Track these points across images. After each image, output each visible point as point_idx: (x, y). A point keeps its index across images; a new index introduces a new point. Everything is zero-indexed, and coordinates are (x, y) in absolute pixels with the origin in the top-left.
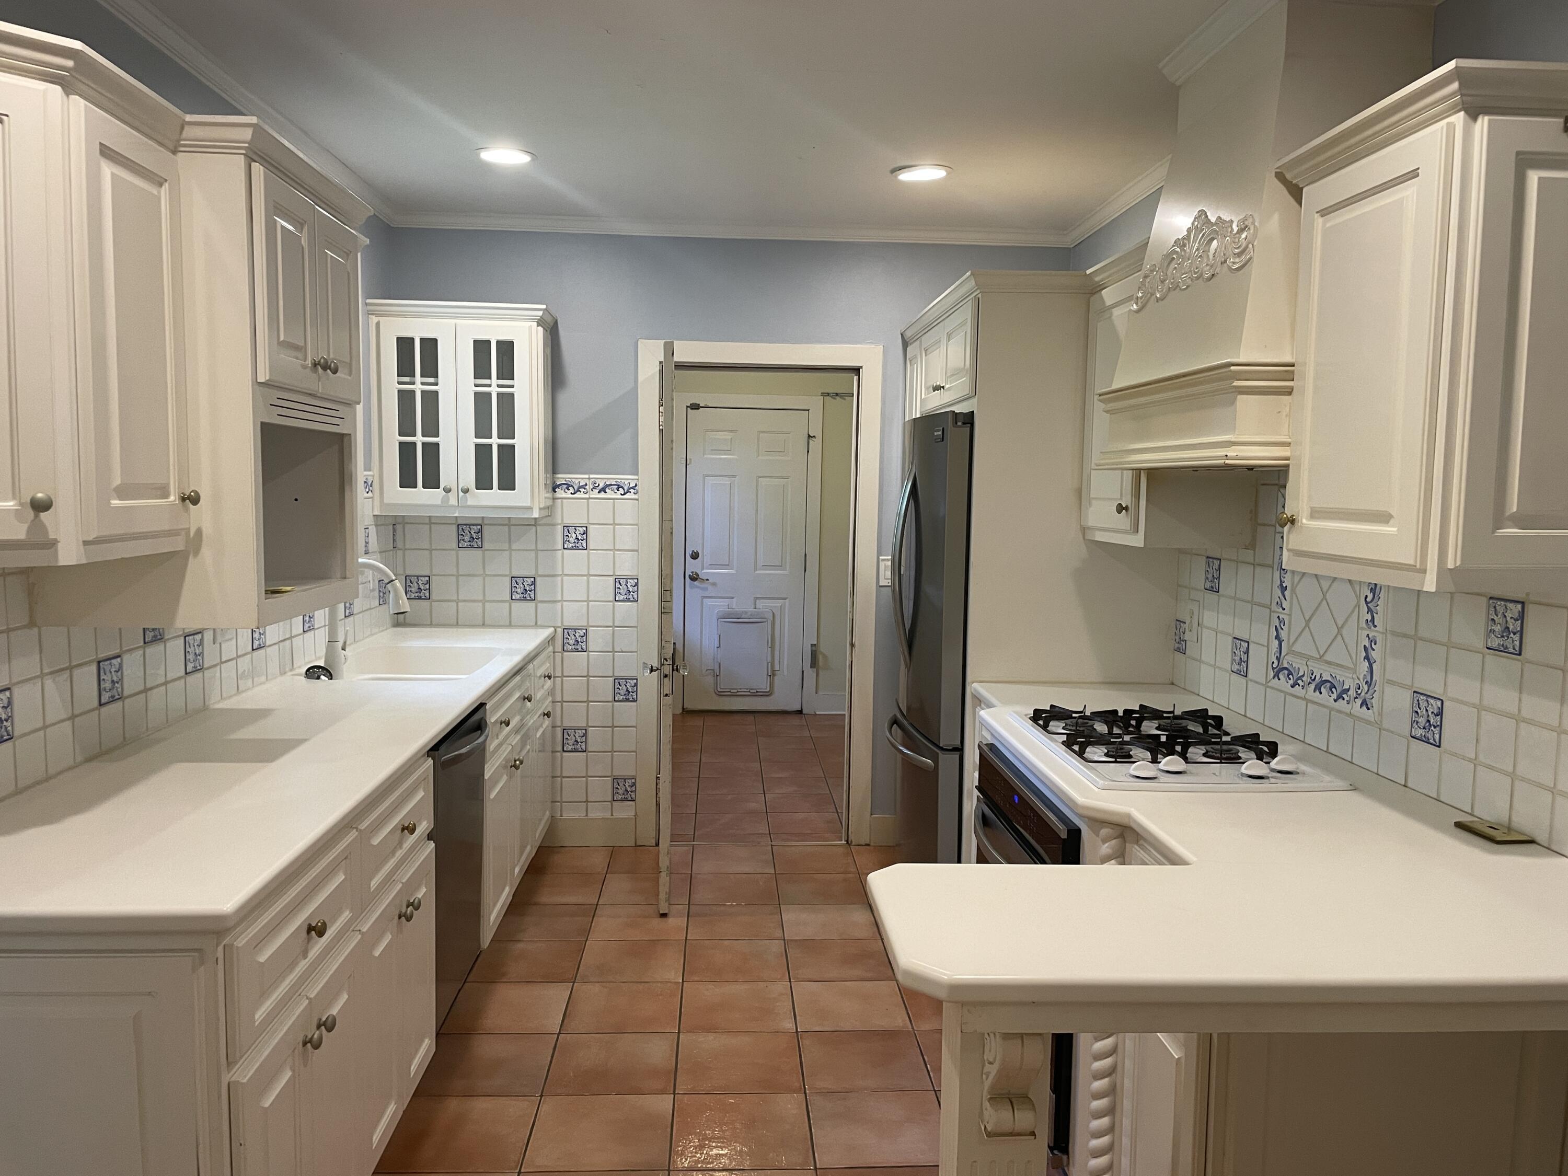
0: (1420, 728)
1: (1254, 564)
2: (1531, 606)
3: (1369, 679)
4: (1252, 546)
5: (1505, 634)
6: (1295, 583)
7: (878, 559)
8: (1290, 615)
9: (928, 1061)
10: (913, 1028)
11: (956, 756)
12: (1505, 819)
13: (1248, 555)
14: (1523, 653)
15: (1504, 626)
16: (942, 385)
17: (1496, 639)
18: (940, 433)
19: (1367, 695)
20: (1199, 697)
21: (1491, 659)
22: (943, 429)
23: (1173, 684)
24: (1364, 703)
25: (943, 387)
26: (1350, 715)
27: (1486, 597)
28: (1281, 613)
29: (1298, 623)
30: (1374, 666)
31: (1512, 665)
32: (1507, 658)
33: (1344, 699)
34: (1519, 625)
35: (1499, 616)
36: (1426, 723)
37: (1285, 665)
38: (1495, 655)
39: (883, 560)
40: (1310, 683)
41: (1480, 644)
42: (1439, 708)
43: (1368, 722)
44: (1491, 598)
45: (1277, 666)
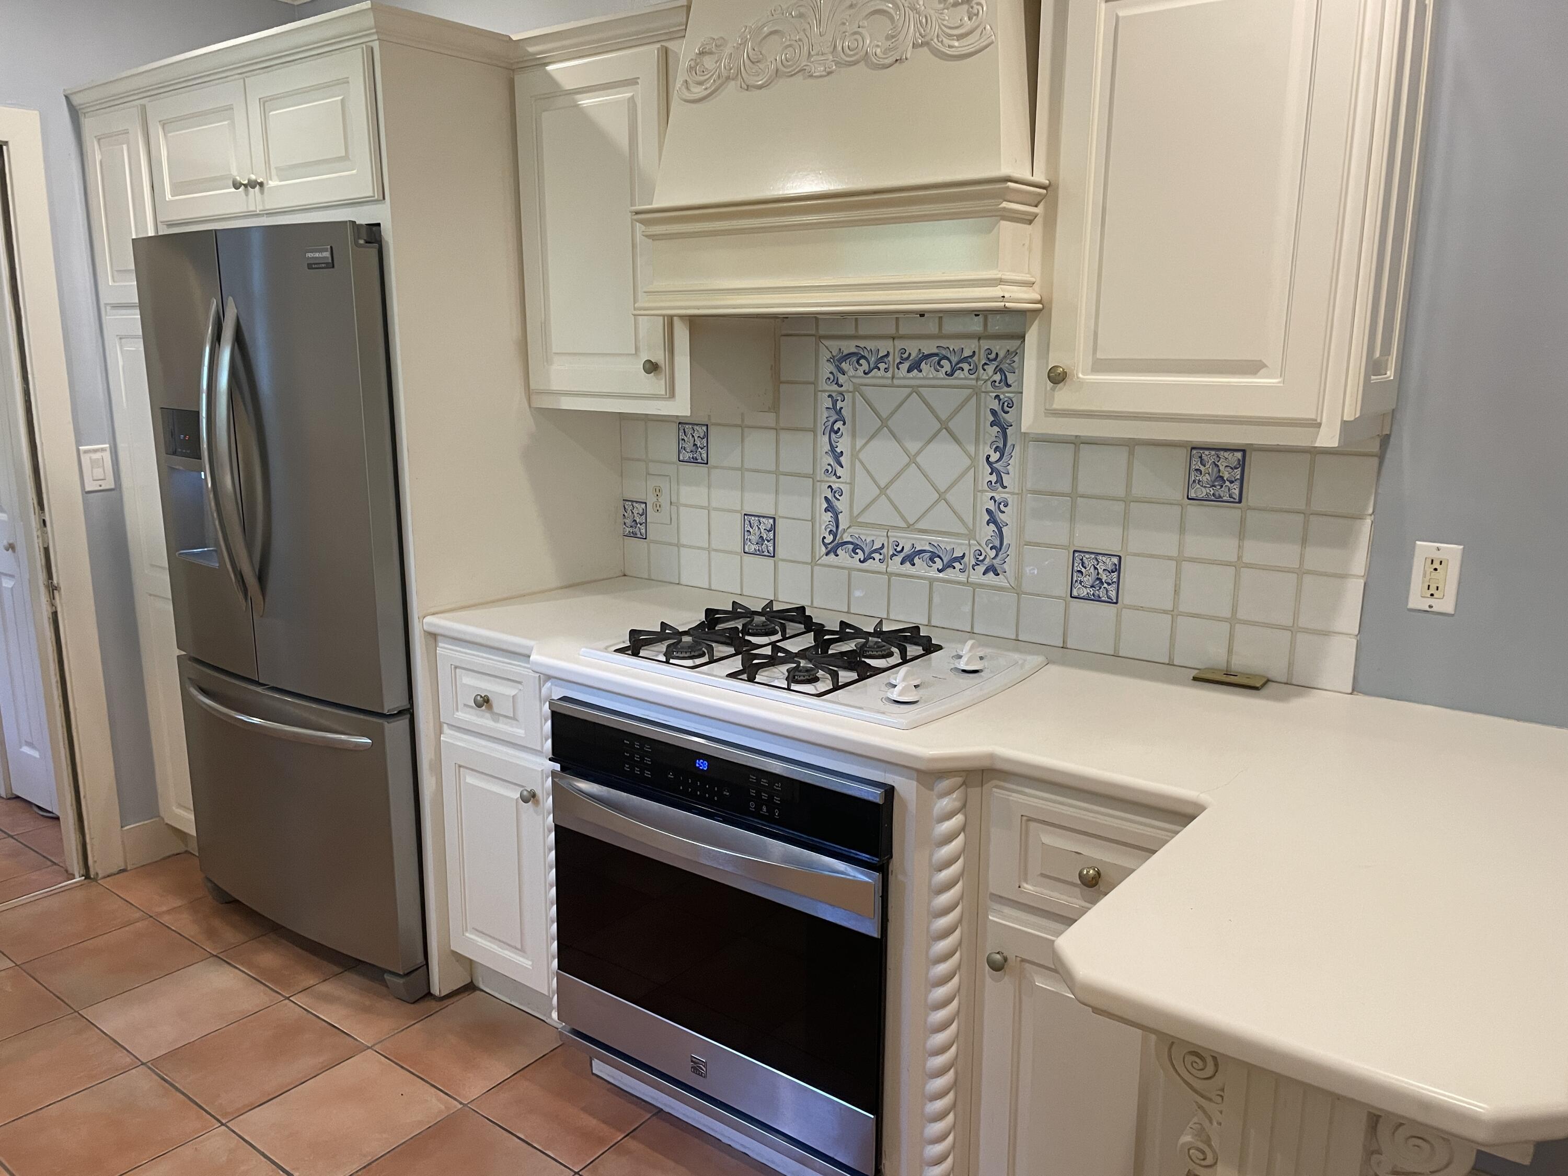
0: (1086, 587)
1: (776, 429)
2: (1254, 453)
3: (997, 544)
4: (775, 407)
5: (1216, 483)
6: (858, 448)
7: (78, 450)
8: (851, 484)
9: (525, 1135)
10: (461, 1103)
11: (404, 723)
12: (1223, 665)
13: (769, 419)
14: (1244, 500)
15: (1215, 475)
16: (259, 181)
17: (1203, 489)
18: (327, 254)
19: (994, 561)
20: (680, 586)
21: (1194, 510)
22: (331, 247)
23: (625, 575)
24: (992, 569)
25: (261, 184)
26: (968, 583)
27: (1186, 447)
28: (835, 482)
29: (865, 490)
30: (1004, 530)
31: (1232, 513)
32: (1216, 506)
33: (954, 568)
34: (1239, 472)
35: (1207, 467)
36: (1095, 581)
37: (847, 538)
38: (1199, 505)
39: (86, 452)
40: (893, 555)
41: (1177, 494)
42: (1116, 565)
43: (1001, 589)
44: (1193, 448)
45: (832, 542)
